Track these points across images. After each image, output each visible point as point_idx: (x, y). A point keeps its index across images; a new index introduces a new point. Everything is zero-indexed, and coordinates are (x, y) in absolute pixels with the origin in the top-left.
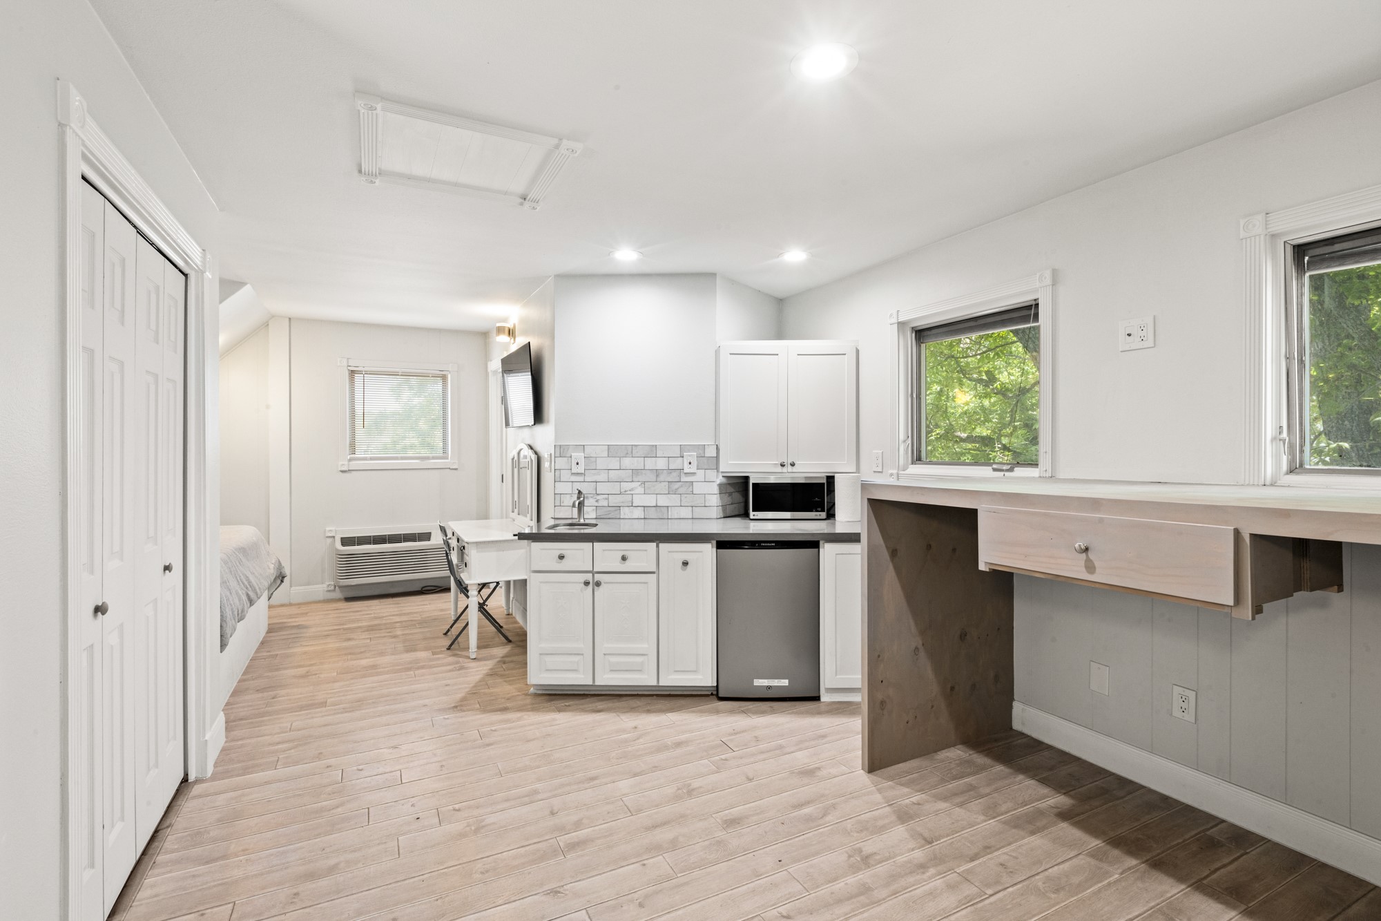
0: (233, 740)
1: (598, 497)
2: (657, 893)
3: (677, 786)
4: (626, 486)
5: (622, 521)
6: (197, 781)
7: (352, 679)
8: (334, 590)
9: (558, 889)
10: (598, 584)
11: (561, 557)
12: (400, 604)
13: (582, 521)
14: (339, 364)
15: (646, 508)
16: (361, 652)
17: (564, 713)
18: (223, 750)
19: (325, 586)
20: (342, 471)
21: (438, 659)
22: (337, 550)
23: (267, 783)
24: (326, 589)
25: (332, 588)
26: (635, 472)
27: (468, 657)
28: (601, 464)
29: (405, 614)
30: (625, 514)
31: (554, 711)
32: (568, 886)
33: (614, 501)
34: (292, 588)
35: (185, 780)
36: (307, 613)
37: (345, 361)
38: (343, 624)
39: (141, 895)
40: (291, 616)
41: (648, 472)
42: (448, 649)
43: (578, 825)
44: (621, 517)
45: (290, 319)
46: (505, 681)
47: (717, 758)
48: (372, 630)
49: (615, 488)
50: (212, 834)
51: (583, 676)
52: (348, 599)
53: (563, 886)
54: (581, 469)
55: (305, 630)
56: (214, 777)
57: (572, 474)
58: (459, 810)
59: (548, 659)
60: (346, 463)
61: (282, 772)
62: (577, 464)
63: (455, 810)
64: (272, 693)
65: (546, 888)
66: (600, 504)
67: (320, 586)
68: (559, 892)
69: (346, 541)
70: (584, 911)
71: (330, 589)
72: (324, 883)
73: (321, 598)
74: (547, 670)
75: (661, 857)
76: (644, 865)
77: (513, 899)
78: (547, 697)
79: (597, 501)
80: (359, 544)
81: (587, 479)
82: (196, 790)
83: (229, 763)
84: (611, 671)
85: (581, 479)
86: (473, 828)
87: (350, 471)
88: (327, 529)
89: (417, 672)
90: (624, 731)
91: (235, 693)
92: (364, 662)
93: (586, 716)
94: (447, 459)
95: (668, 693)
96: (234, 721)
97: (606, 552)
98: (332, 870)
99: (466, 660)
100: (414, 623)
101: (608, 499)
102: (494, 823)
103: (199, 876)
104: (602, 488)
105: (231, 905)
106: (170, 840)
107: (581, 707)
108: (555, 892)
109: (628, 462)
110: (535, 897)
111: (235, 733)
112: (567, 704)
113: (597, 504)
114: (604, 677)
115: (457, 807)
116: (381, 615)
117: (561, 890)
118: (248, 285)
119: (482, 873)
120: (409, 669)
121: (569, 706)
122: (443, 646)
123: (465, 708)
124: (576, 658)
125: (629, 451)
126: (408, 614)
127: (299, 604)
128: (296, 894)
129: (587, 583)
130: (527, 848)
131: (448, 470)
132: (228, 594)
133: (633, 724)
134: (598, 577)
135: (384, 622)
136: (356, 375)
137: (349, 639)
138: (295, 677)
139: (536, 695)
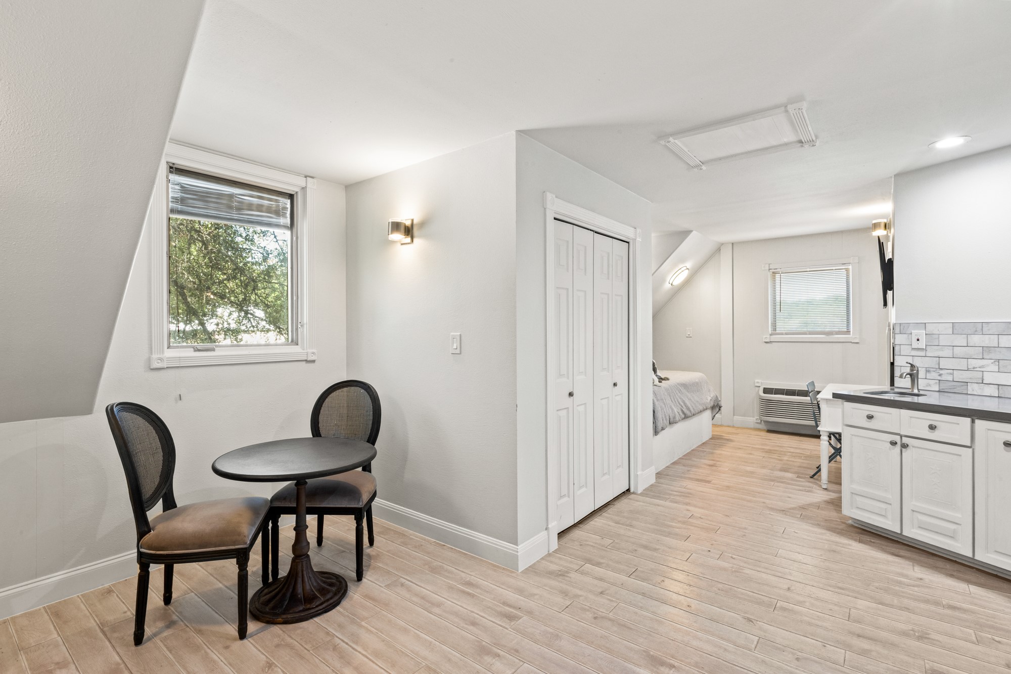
0: (658, 483)
1: (941, 372)
2: (816, 662)
3: (913, 628)
4: (973, 363)
5: (969, 396)
6: (633, 493)
7: (734, 475)
8: (761, 423)
9: (753, 620)
10: (904, 446)
11: (870, 417)
12: (803, 441)
13: (916, 391)
14: (763, 269)
15: (1000, 387)
16: (752, 463)
17: (863, 545)
18: (652, 485)
19: (754, 419)
20: (766, 342)
21: (799, 481)
22: (760, 396)
23: (658, 505)
24: (755, 421)
25: (759, 421)
26: (986, 349)
27: (820, 486)
28: (944, 341)
29: (799, 448)
30: (973, 390)
31: (855, 540)
32: (760, 623)
33: (959, 376)
34: (735, 417)
35: (628, 490)
36: (738, 434)
37: (767, 266)
38: (753, 445)
39: (592, 523)
40: (729, 433)
41: (1004, 349)
42: (811, 477)
43: (799, 603)
44: (969, 393)
45: (733, 243)
46: (835, 509)
47: (990, 636)
48: (770, 453)
49: (963, 364)
50: (625, 514)
51: (891, 523)
52: (769, 431)
53: (757, 621)
54: (922, 344)
55: (730, 442)
56: (642, 494)
57: (913, 349)
58: (734, 558)
59: (859, 499)
60: (768, 336)
61: (668, 503)
62: (918, 340)
63: (732, 557)
64: (689, 469)
65: (746, 615)
66: (943, 378)
67: (752, 418)
68: (752, 622)
69: (766, 391)
70: (758, 638)
71: (758, 421)
72: (648, 552)
73: (752, 427)
74: (857, 507)
75: (843, 651)
76: (825, 646)
77: (724, 608)
78: (860, 531)
79: (940, 375)
80: (775, 394)
81: (929, 354)
82: (632, 496)
83: (651, 491)
84: (920, 527)
85: (923, 353)
86: (733, 570)
87: (771, 342)
88: (756, 381)
89: (776, 484)
90: (906, 576)
91: (674, 463)
92: (749, 469)
93: (880, 554)
94: (850, 334)
95: (995, 573)
96: (665, 475)
97: (913, 419)
98: (655, 550)
99: (818, 488)
100: (802, 455)
101: (953, 374)
102: (747, 574)
103: (610, 526)
104: (944, 363)
105: (612, 541)
106: (611, 510)
107: (884, 547)
108: (750, 620)
109: (976, 339)
110: (737, 615)
111: (661, 480)
112: (873, 541)
113: (939, 378)
114: (912, 530)
115: (734, 556)
116: (783, 445)
117: (755, 622)
118: (694, 232)
119: (719, 589)
120: (773, 481)
121: (874, 542)
122: (809, 475)
123: (788, 514)
124: (883, 506)
125: (980, 328)
126: (803, 449)
127: (738, 428)
128: (636, 550)
129: (894, 443)
130: (755, 594)
131: (851, 343)
132: (663, 406)
133: (920, 576)
134: (905, 440)
135: (782, 450)
136: (777, 275)
137: (751, 454)
138: (705, 464)
139: (852, 526)
